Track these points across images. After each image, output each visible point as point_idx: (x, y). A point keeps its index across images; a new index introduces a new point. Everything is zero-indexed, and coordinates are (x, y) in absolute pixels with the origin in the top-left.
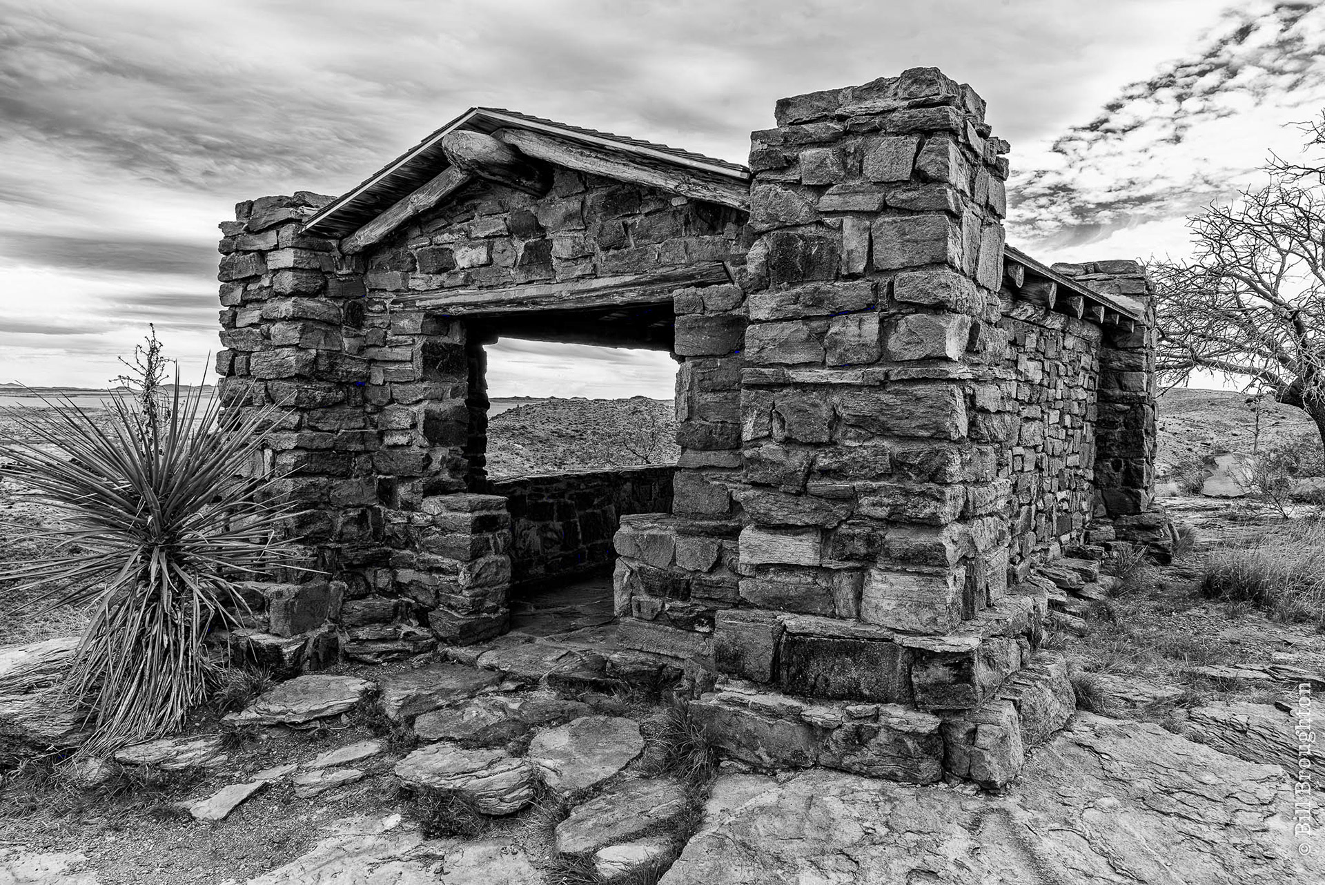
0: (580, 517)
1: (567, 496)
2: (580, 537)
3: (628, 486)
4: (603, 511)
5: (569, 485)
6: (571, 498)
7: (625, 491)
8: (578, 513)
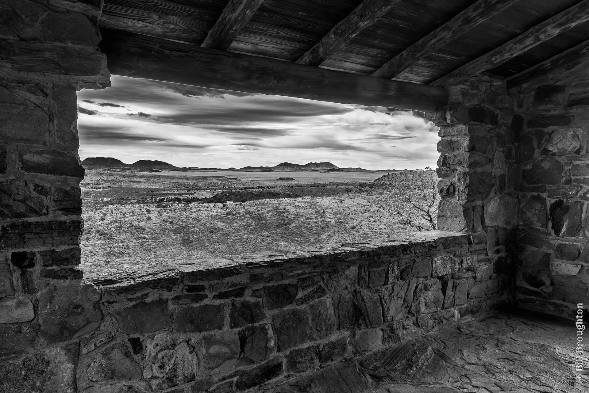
0: (273, 319)
1: (248, 292)
2: (272, 343)
3: (353, 270)
4: (312, 307)
5: (254, 278)
6: (255, 294)
7: (347, 278)
8: (269, 313)
